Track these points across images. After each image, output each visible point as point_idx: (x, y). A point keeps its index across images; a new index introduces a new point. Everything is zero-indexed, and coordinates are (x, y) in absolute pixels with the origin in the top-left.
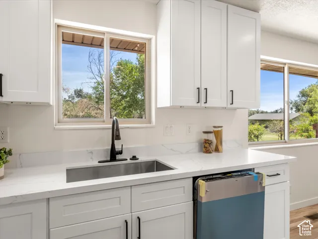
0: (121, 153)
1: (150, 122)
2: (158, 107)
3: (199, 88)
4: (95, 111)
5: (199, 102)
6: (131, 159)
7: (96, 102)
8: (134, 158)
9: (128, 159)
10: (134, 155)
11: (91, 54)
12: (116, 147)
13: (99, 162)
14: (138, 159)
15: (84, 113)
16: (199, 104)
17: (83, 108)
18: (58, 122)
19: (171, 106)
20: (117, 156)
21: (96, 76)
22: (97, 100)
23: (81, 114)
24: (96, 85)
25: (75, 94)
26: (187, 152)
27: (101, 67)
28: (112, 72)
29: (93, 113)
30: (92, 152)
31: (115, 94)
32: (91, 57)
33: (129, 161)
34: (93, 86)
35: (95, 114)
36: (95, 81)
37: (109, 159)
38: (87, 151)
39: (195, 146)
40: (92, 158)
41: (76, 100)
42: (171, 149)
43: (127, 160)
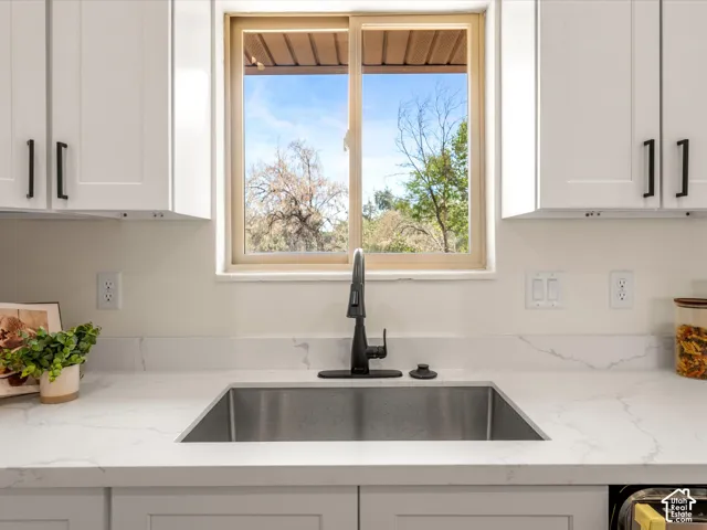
0: (381, 353)
1: (482, 263)
2: (504, 216)
3: (651, 143)
4: (415, 237)
5: (651, 193)
6: (413, 375)
7: (414, 216)
8: (423, 372)
9: (406, 373)
10: (423, 362)
11: (402, 110)
12: (369, 335)
13: (321, 375)
14: (434, 376)
15: (390, 240)
16: (653, 202)
17: (388, 229)
18: (233, 263)
19: (537, 211)
20: (371, 361)
21: (414, 160)
22: (416, 211)
23: (385, 243)
24: (414, 177)
25: (377, 202)
26: (612, 367)
27: (423, 139)
28: (449, 147)
29: (409, 241)
30: (305, 346)
31: (456, 197)
32: (403, 119)
33: (406, 380)
34: (407, 181)
35: (413, 243)
36: (412, 169)
37: (349, 368)
38: (294, 340)
39: (644, 349)
40: (306, 361)
41: (379, 213)
42: (553, 352)
43: (400, 375)
